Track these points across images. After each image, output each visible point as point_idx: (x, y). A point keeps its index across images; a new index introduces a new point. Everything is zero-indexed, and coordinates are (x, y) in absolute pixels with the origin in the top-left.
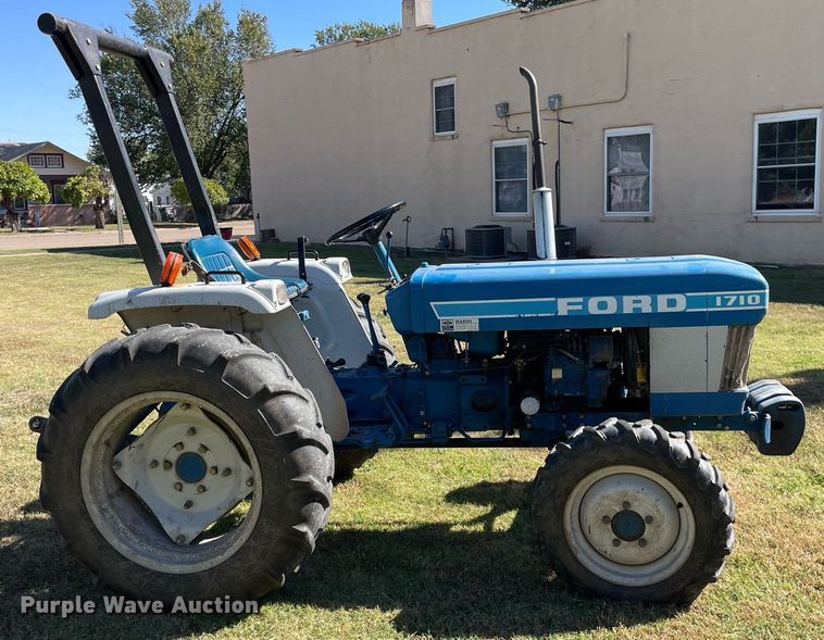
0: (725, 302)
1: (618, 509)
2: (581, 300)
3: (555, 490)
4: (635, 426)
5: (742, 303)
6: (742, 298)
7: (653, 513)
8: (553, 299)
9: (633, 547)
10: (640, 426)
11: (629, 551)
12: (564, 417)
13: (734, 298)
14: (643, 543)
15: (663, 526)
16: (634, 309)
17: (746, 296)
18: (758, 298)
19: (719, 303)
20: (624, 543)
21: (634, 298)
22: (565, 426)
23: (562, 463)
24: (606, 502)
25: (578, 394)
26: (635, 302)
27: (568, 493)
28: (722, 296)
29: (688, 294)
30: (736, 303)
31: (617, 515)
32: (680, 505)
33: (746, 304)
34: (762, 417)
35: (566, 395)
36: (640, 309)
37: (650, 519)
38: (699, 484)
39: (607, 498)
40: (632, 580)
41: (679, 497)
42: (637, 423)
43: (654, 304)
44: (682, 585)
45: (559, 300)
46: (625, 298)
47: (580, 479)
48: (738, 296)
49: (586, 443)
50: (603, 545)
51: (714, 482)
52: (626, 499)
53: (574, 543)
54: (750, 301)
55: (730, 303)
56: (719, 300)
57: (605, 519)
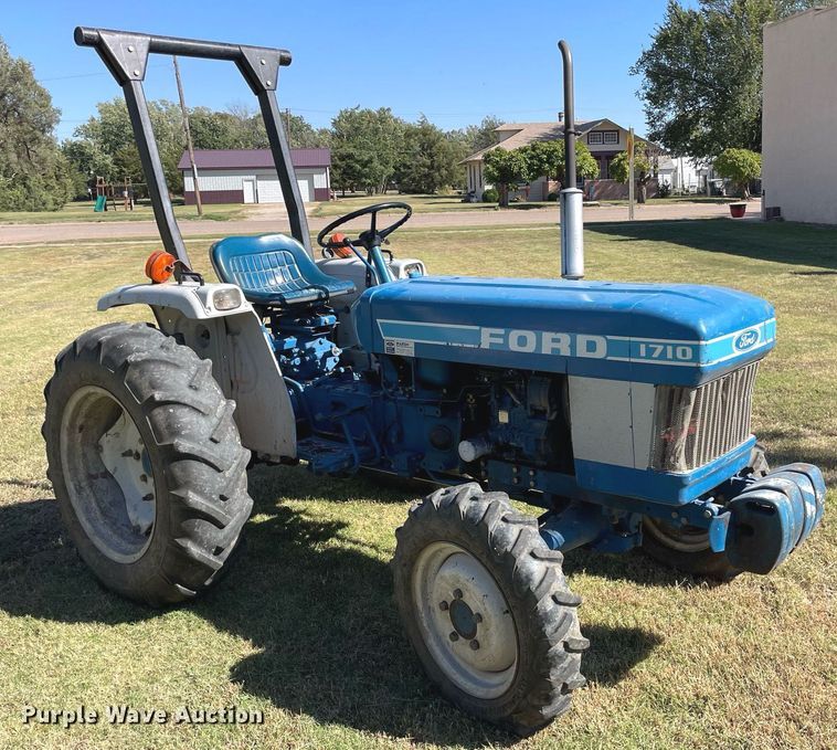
0: (650, 352)
2: (502, 331)
5: (670, 356)
6: (670, 349)
7: (485, 610)
8: (477, 328)
13: (660, 348)
16: (553, 349)
17: (675, 347)
18: (689, 352)
19: (643, 353)
21: (553, 335)
26: (554, 340)
28: (647, 344)
29: (609, 337)
30: (663, 355)
33: (675, 358)
36: (559, 350)
43: (573, 346)
45: (484, 329)
46: (544, 334)
48: (665, 345)
54: (679, 355)
55: (656, 355)
56: (643, 348)
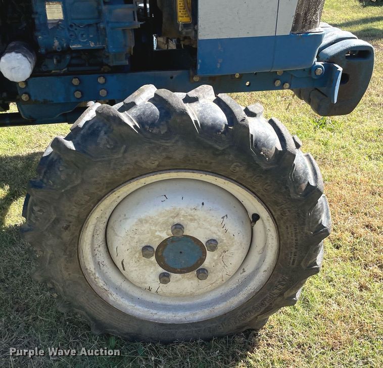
1: (165, 235)
3: (57, 221)
4: (188, 100)
7: (217, 234)
9: (189, 279)
10: (195, 100)
11: (182, 284)
12: (75, 82)
14: (203, 274)
15: (232, 249)
20: (174, 276)
22: (78, 95)
23: (63, 177)
24: (146, 227)
25: (92, 45)
27: (82, 222)
31: (164, 244)
32: (256, 217)
34: (330, 70)
35: (73, 47)
37: (213, 244)
38: (292, 190)
39: (147, 222)
40: (188, 313)
41: (254, 205)
42: (192, 94)
44: (253, 316)
47: (100, 199)
49: (103, 138)
50: (145, 283)
51: (312, 183)
52: (176, 221)
53: (101, 283)
57: (146, 250)
